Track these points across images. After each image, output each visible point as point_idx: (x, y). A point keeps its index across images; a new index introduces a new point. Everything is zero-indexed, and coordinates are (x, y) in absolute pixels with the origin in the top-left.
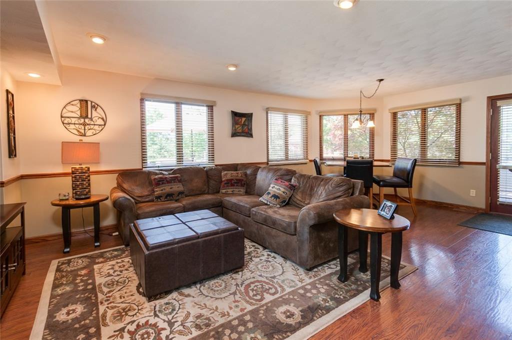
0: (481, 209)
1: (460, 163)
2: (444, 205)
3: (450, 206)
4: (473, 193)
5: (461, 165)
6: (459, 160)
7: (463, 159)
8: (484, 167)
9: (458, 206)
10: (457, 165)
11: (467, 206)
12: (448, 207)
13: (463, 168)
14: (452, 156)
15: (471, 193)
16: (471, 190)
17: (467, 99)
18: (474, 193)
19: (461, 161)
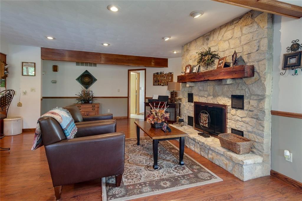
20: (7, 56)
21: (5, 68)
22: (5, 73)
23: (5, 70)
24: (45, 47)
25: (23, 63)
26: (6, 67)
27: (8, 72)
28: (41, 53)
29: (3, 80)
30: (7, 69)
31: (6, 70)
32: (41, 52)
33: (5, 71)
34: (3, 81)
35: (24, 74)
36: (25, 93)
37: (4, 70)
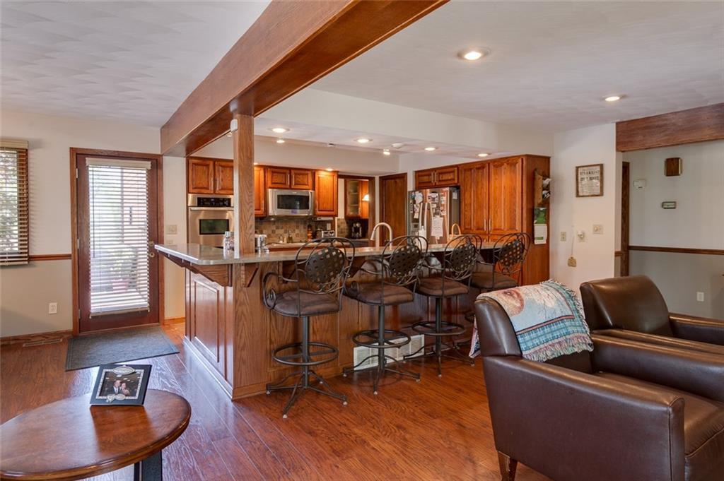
0: (67, 332)
1: (31, 258)
3: (12, 343)
4: (53, 308)
5: (31, 262)
6: (28, 253)
7: (35, 251)
8: (68, 263)
9: (28, 338)
10: (26, 263)
12: (9, 345)
13: (35, 266)
15: (50, 308)
16: (50, 304)
17: (38, 144)
18: (56, 308)
19: (31, 254)
20: (551, 160)
21: (543, 185)
22: (543, 196)
23: (544, 190)
24: (625, 120)
25: (577, 168)
26: (546, 182)
27: (549, 193)
28: (617, 137)
29: (542, 209)
30: (548, 186)
31: (547, 188)
32: (617, 132)
33: (544, 192)
34: (542, 211)
35: (581, 194)
36: (582, 237)
37: (541, 190)
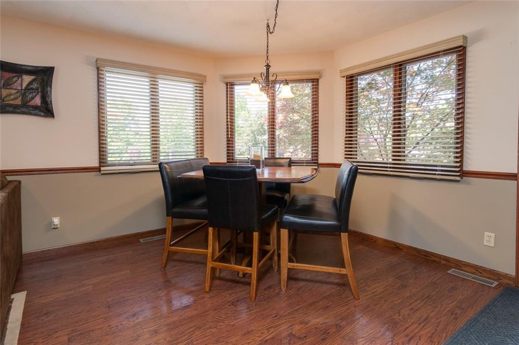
0: (506, 276)
1: (464, 174)
2: (434, 259)
3: (443, 262)
4: (489, 238)
5: (465, 178)
6: (461, 166)
7: (469, 166)
8: (513, 184)
10: (458, 178)
11: (476, 266)
12: (439, 263)
13: (468, 183)
14: (446, 159)
15: (486, 238)
16: (486, 233)
18: (492, 240)
19: (465, 169)
